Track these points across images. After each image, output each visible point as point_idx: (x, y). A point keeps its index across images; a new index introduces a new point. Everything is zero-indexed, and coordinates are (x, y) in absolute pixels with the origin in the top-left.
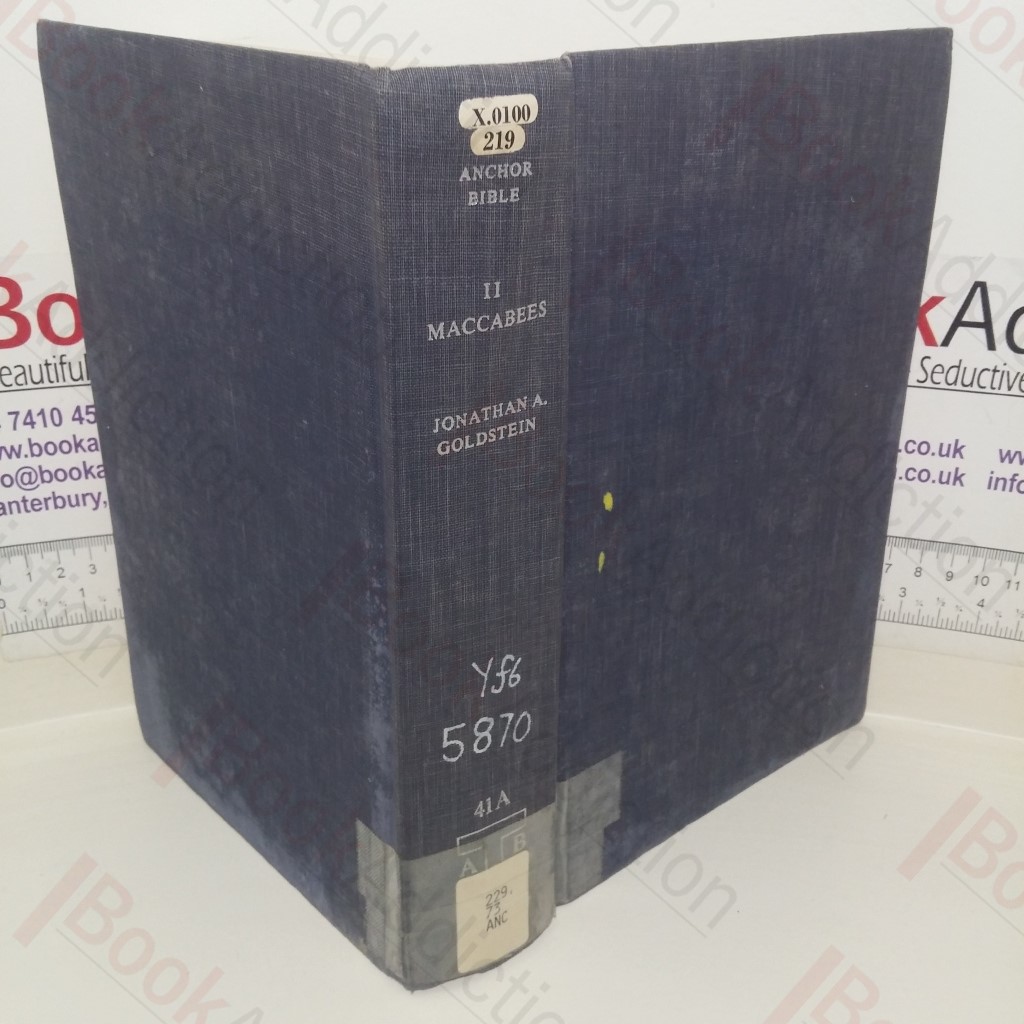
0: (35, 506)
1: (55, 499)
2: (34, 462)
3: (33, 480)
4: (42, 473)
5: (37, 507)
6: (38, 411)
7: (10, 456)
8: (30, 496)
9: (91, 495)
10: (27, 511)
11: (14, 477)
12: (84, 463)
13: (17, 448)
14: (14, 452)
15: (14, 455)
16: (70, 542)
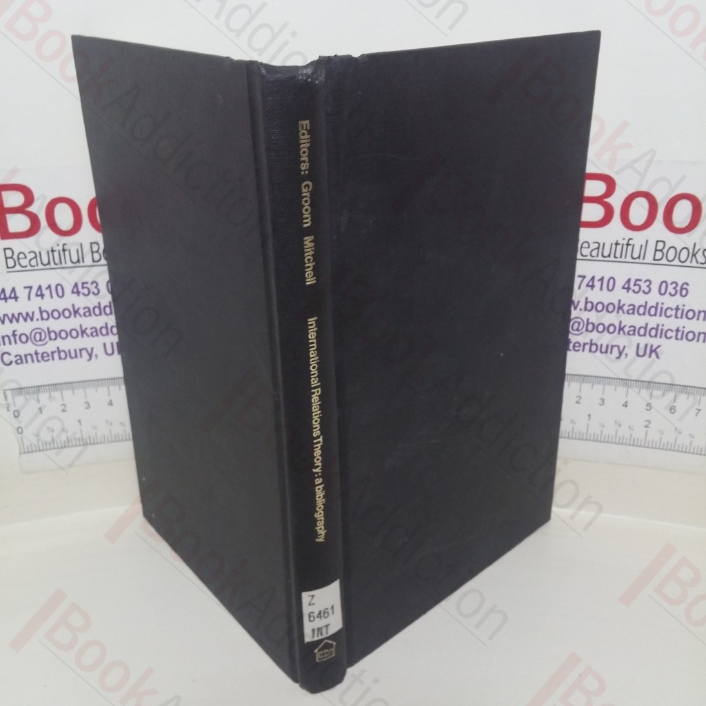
0: (44, 357)
1: (59, 352)
2: (44, 325)
3: (43, 338)
4: (49, 333)
5: (46, 359)
6: (47, 286)
7: (25, 320)
8: (40, 350)
9: (86, 349)
10: (38, 361)
11: (29, 335)
12: (81, 326)
13: (31, 314)
14: (29, 317)
15: (28, 319)
16: (71, 385)
